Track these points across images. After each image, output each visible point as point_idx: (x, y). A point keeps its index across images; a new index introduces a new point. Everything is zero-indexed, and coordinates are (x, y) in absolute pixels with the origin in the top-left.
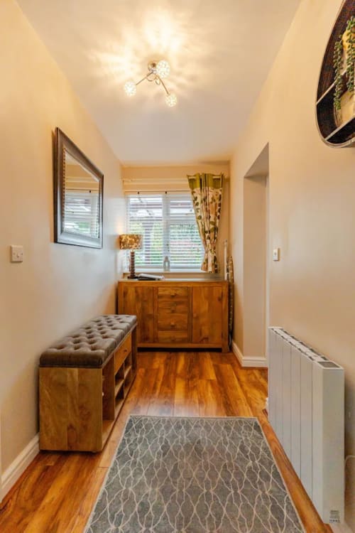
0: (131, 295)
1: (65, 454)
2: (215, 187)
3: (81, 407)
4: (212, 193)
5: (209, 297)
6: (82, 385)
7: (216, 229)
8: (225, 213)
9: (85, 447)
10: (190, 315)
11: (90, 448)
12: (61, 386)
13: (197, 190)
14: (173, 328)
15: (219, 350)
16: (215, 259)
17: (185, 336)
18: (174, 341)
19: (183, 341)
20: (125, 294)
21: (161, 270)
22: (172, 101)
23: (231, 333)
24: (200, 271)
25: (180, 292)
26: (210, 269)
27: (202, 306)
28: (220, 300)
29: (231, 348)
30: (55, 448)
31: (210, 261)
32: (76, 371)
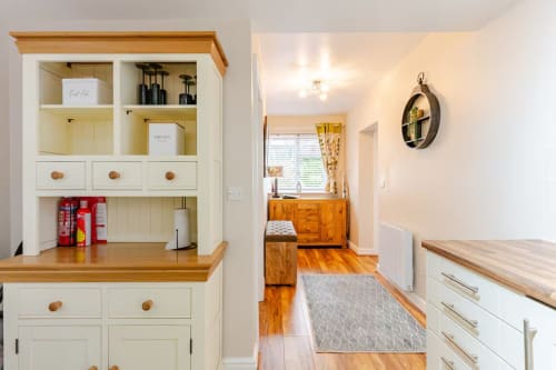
0: (279, 210)
1: (278, 286)
2: (335, 132)
3: (287, 262)
4: (333, 137)
5: (333, 210)
6: (288, 251)
7: (336, 163)
8: (341, 151)
9: (288, 282)
10: (320, 223)
11: (291, 282)
12: (277, 251)
13: (322, 134)
14: (308, 232)
15: (340, 247)
16: (335, 184)
17: (316, 237)
18: (308, 241)
19: (316, 240)
20: (275, 208)
21: (295, 192)
22: (323, 97)
23: (348, 235)
24: (324, 192)
25: (313, 207)
26: (332, 191)
27: (328, 217)
28: (341, 212)
29: (348, 246)
30: (274, 283)
31: (332, 185)
32: (284, 243)
